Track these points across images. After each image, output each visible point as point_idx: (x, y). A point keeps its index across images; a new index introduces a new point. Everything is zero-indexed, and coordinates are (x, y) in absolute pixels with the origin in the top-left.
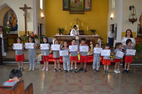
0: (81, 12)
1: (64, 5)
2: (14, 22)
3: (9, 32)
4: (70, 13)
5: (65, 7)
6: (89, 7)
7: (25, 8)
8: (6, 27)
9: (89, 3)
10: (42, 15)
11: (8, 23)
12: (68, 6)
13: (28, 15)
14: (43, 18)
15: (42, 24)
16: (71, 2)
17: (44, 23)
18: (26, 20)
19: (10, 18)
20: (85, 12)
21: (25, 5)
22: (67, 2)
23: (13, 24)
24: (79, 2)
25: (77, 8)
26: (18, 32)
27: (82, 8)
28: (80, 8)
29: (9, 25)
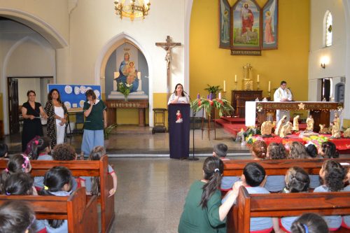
0: (254, 52)
1: (221, 36)
2: (130, 72)
4: (232, 54)
5: (223, 41)
6: (274, 42)
7: (168, 45)
9: (272, 34)
12: (228, 38)
13: (173, 58)
16: (234, 31)
20: (262, 52)
21: (168, 37)
22: (227, 30)
23: (128, 77)
24: (251, 30)
25: (247, 43)
27: (257, 44)
28: (253, 42)
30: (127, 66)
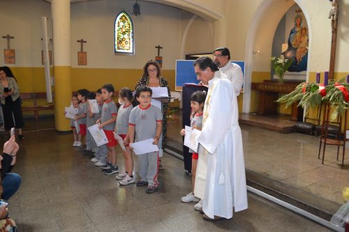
2: (301, 42)
3: (281, 74)
11: (285, 47)
18: (335, 31)
19: (292, 32)
23: (299, 50)
26: (305, 75)
29: (289, 55)
30: (298, 34)
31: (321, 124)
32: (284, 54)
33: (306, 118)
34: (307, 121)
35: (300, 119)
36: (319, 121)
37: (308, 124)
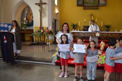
3: (25, 28)
5: (79, 3)
8: (23, 23)
10: (57, 11)
11: (25, 19)
12: (82, 1)
14: (57, 14)
15: (57, 20)
17: (58, 19)
18: (41, 15)
19: (27, 14)
21: (40, 0)
23: (30, 20)
26: (33, 28)
30: (29, 15)
31: (40, 41)
32: (25, 21)
33: (35, 40)
34: (35, 41)
35: (33, 41)
36: (39, 41)
37: (36, 42)
